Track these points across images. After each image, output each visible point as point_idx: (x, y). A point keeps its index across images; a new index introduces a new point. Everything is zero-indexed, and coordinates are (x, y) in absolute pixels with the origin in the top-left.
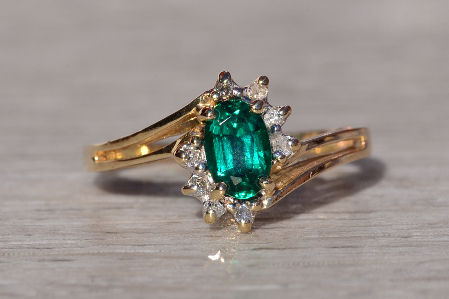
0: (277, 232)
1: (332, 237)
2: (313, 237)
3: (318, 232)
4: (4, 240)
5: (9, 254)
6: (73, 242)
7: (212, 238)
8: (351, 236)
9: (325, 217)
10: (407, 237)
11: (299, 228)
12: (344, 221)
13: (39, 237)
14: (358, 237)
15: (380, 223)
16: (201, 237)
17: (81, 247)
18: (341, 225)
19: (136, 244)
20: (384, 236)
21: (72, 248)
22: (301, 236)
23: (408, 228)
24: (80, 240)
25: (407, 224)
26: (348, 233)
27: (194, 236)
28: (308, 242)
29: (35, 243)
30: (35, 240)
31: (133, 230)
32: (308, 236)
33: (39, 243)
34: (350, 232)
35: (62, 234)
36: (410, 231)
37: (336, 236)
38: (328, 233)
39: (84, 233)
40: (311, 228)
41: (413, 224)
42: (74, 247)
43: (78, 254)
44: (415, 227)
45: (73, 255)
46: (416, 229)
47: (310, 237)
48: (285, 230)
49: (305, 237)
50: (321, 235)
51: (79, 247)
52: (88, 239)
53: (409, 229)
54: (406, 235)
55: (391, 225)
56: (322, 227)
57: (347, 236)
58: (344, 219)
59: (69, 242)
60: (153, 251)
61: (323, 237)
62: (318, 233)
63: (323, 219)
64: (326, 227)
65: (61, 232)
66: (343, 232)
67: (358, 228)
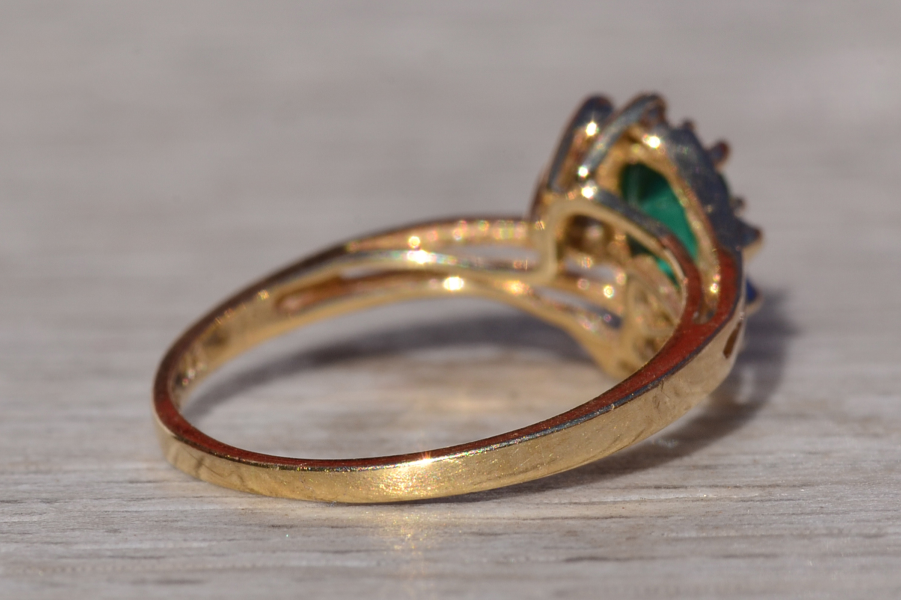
0: (613, 526)
1: (725, 535)
2: (687, 535)
3: (696, 525)
4: (64, 540)
5: (74, 569)
6: (203, 545)
7: (483, 537)
8: (763, 534)
9: (711, 496)
10: (876, 536)
11: (658, 517)
12: (749, 503)
13: (135, 535)
14: (777, 535)
15: (822, 507)
17: (219, 556)
18: (743, 512)
19: (330, 549)
20: (830, 535)
21: (200, 556)
22: (663, 535)
23: (878, 518)
24: (218, 542)
25: (877, 511)
26: (757, 527)
28: (675, 546)
29: (127, 546)
30: (126, 541)
31: (325, 520)
32: (677, 533)
33: (134, 546)
34: (762, 526)
35: (182, 529)
36: (881, 524)
37: (732, 533)
38: (717, 528)
39: (225, 526)
40: (682, 518)
41: (889, 511)
42: (205, 555)
43: (213, 570)
44: (892, 516)
45: (203, 571)
46: (895, 520)
47: (680, 535)
48: (631, 522)
49: (669, 536)
50: (703, 532)
51: (214, 555)
52: (233, 540)
53: (879, 521)
54: (874, 531)
55: (845, 512)
56: (704, 516)
57: (756, 534)
58: (751, 500)
59: (195, 545)
60: (364, 564)
61: (706, 535)
62: (697, 527)
63: (707, 500)
64: (713, 516)
65: (180, 524)
66: (747, 526)
67: (777, 518)
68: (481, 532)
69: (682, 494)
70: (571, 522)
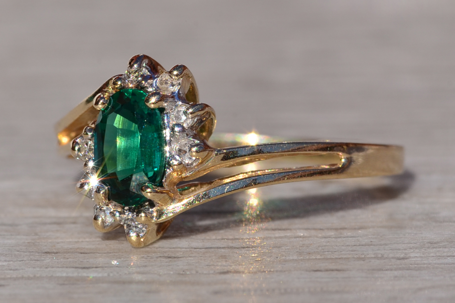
1: (314, 258)
2: (291, 258)
3: (297, 252)
6: (4, 264)
7: (170, 259)
8: (337, 257)
9: (306, 235)
10: (403, 259)
11: (275, 247)
12: (328, 239)
14: (345, 258)
15: (371, 241)
16: (157, 257)
17: (14, 270)
18: (324, 244)
19: (80, 266)
20: (376, 258)
21: (3, 270)
22: (277, 258)
23: (405, 248)
24: (13, 262)
25: (404, 243)
26: (333, 253)
27: (149, 256)
28: (285, 265)
31: (77, 249)
32: (286, 257)
34: (336, 253)
36: (407, 251)
37: (318, 257)
38: (309, 254)
39: (18, 253)
40: (288, 248)
41: (411, 243)
42: (5, 270)
43: (10, 278)
44: (413, 247)
45: (4, 279)
46: (414, 249)
47: (287, 258)
49: (281, 258)
50: (301, 256)
51: (11, 270)
52: (22, 261)
53: (405, 249)
54: (402, 256)
55: (386, 245)
56: (302, 246)
57: (332, 257)
58: (329, 237)
60: (100, 275)
61: (303, 258)
62: (297, 253)
63: (303, 237)
64: (307, 246)
66: (327, 253)
67: (345, 248)
68: (169, 256)
69: (288, 234)
70: (223, 250)
